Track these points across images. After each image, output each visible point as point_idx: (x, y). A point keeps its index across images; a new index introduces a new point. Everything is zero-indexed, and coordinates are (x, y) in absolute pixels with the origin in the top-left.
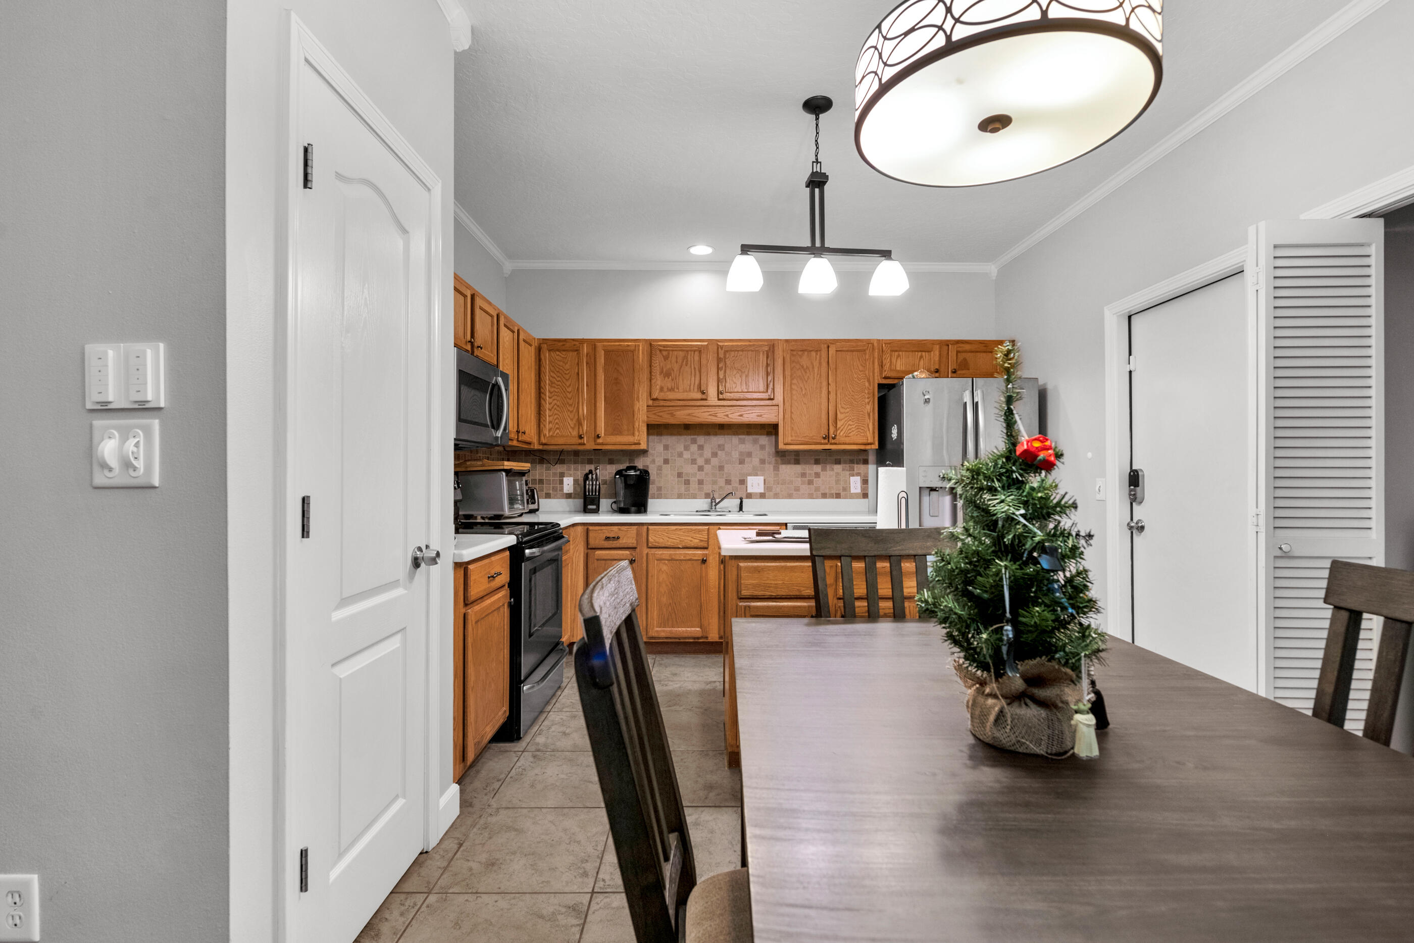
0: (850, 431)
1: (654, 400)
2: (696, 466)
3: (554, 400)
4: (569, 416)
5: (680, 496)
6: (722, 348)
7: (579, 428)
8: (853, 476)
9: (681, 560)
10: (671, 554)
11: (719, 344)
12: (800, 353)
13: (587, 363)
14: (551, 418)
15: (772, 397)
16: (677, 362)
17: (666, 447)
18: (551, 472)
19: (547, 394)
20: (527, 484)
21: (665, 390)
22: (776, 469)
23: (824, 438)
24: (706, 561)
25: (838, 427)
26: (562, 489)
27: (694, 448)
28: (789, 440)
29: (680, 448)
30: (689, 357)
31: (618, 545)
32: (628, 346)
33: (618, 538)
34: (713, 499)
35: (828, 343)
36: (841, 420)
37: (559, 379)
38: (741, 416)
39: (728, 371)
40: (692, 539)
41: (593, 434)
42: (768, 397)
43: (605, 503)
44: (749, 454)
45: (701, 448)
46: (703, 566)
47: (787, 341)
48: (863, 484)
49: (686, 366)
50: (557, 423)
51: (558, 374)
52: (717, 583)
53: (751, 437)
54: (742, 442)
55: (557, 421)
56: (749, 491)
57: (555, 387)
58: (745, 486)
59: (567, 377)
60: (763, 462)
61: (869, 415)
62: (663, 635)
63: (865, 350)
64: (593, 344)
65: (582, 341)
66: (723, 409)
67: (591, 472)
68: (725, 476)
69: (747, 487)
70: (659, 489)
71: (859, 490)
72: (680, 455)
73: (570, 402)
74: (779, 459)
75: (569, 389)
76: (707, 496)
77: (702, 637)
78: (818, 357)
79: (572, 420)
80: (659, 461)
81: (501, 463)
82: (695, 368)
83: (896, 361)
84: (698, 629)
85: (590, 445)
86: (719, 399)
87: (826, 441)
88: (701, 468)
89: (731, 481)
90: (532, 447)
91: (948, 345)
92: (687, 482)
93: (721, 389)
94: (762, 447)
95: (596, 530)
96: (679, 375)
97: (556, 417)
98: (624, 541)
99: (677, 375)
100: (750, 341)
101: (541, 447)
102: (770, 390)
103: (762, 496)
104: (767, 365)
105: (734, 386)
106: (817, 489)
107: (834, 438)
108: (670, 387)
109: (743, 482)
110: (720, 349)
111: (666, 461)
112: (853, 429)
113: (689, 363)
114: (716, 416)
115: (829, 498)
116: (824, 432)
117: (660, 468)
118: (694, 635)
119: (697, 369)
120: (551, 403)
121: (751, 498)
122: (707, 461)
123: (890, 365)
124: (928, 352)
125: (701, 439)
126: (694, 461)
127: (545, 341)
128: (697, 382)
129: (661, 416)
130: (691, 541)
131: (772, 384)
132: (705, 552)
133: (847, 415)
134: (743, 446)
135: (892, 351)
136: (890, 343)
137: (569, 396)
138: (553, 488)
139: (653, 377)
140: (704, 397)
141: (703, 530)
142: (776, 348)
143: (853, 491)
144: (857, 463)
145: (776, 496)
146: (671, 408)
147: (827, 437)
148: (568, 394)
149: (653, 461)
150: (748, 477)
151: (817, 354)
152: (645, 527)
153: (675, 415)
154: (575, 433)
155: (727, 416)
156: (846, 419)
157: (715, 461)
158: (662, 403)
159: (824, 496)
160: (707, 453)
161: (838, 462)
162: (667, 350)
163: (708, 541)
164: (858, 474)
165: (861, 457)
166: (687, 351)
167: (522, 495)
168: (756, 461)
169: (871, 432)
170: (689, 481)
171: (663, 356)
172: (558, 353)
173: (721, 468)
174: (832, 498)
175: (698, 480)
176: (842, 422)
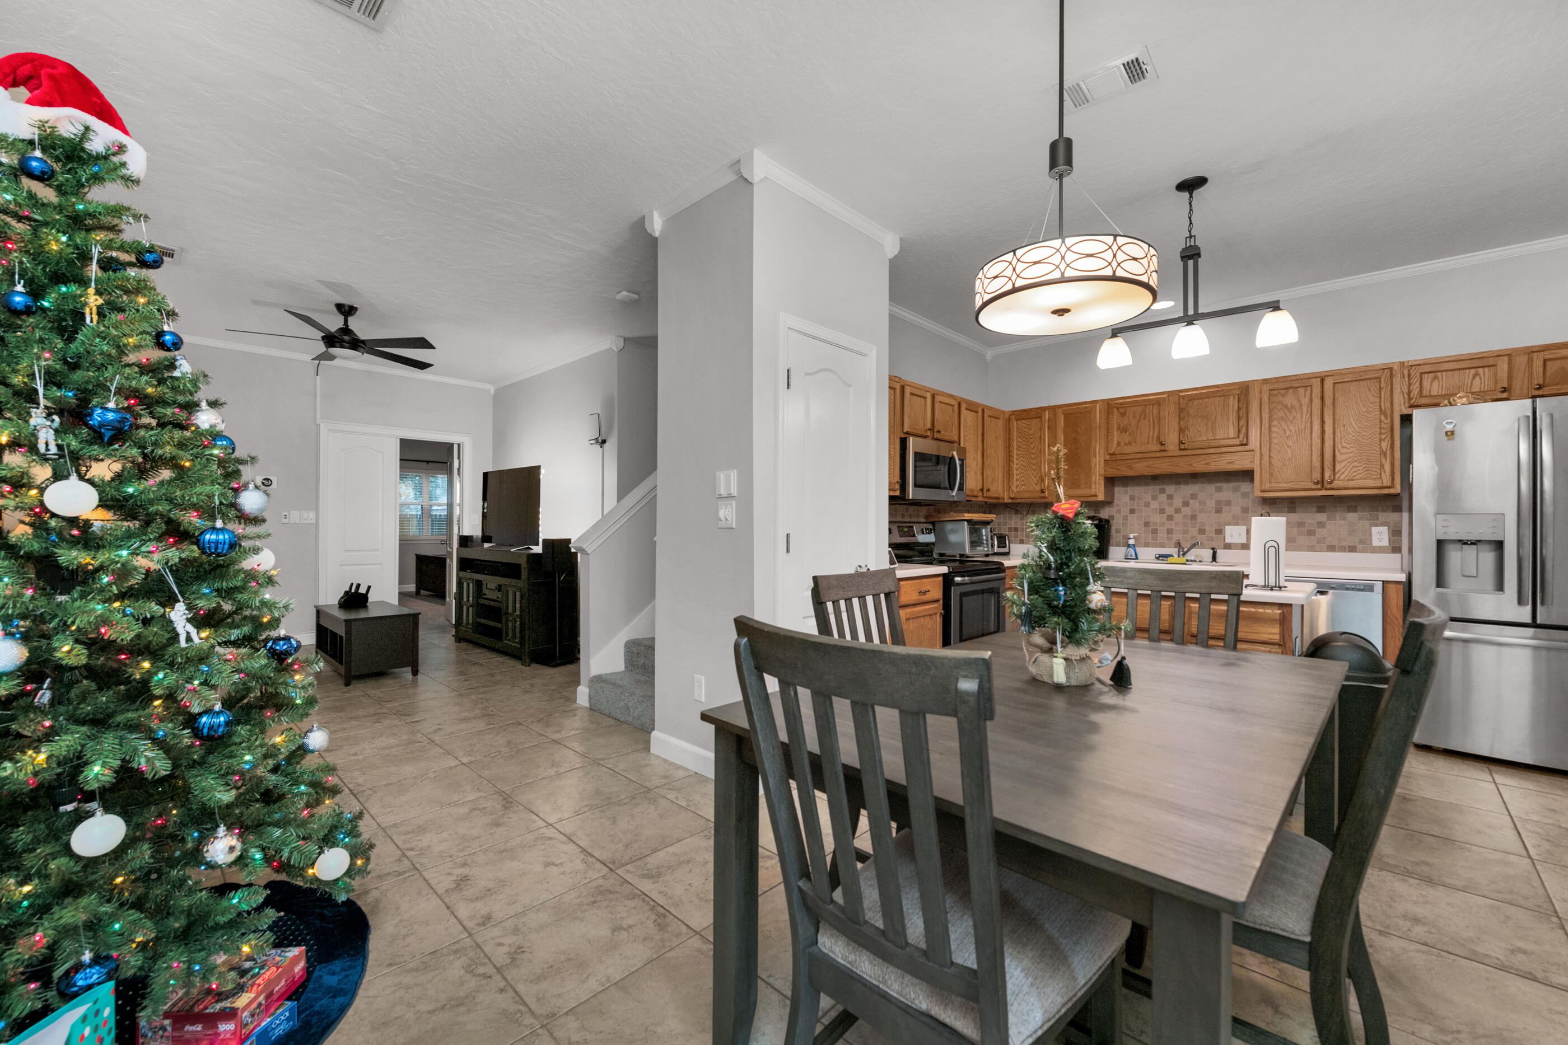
0: (1354, 474)
1: (1110, 454)
2: (1165, 516)
3: (1020, 461)
4: (1032, 474)
6: (1184, 398)
7: (1041, 484)
8: (1377, 525)
11: (1181, 394)
12: (1283, 391)
13: (1049, 427)
14: (1018, 477)
15: (1245, 442)
16: (1134, 417)
17: (1132, 498)
19: (1015, 456)
20: (991, 532)
21: (1122, 444)
23: (1317, 483)
25: (1338, 468)
27: (1163, 498)
28: (1267, 486)
29: (1147, 497)
30: (1147, 411)
32: (1086, 408)
34: (1182, 549)
35: (1322, 377)
36: (1342, 462)
37: (1025, 443)
38: (1207, 464)
39: (1191, 421)
42: (1239, 443)
44: (1229, 503)
45: (1170, 497)
47: (1263, 381)
48: (1393, 536)
49: (1145, 419)
50: (1023, 481)
51: (1024, 439)
53: (1229, 485)
54: (1219, 490)
55: (1023, 478)
57: (1021, 450)
58: (1221, 536)
59: (1031, 441)
60: (1245, 510)
61: (1384, 453)
64: (1053, 409)
65: (1043, 409)
66: (1185, 458)
68: (1198, 526)
69: (1223, 537)
70: (1125, 537)
71: (1385, 543)
72: (1147, 505)
73: (1034, 462)
74: (1266, 507)
75: (1033, 451)
76: (1177, 545)
78: (1308, 393)
79: (1035, 477)
80: (1125, 511)
81: (962, 515)
82: (1154, 421)
83: (1431, 385)
86: (1181, 450)
87: (1319, 486)
88: (1170, 518)
89: (1205, 530)
90: (1001, 501)
91: (1529, 354)
92: (1155, 531)
93: (1183, 439)
94: (1245, 495)
96: (1137, 430)
97: (1022, 475)
99: (1135, 430)
100: (1216, 386)
101: (1010, 501)
102: (1241, 436)
103: (1246, 547)
104: (1239, 409)
105: (1198, 434)
106: (1321, 541)
107: (1330, 483)
108: (1127, 442)
109: (1220, 532)
110: (1181, 399)
111: (1132, 511)
112: (1361, 472)
113: (1147, 416)
114: (1179, 466)
115: (1338, 551)
116: (1317, 476)
117: (1125, 518)
119: (1156, 421)
120: (1018, 464)
121: (1230, 549)
122: (1178, 511)
123: (1421, 390)
124: (1489, 366)
125: (1170, 489)
126: (1162, 511)
127: (1014, 413)
128: (1156, 434)
129: (1119, 469)
131: (1244, 428)
133: (1352, 455)
134: (1220, 494)
135: (1419, 374)
136: (1420, 365)
137: (1033, 456)
139: (1110, 434)
140: (1163, 448)
142: (1251, 390)
143: (1376, 543)
144: (1383, 511)
146: (1129, 461)
147: (1320, 482)
149: (1119, 511)
150: (1227, 527)
151: (1306, 390)
153: (1133, 468)
154: (1038, 488)
155: (1191, 465)
156: (1349, 460)
157: (1187, 511)
158: (1119, 457)
159: (1331, 548)
161: (1352, 509)
162: (1125, 407)
164: (1381, 523)
165: (1390, 503)
166: (1146, 405)
167: (987, 540)
168: (1236, 510)
169: (1389, 473)
170: (1157, 530)
171: (1121, 413)
172: (1024, 421)
173: (1194, 517)
174: (1345, 551)
175: (1168, 529)
176: (1343, 465)
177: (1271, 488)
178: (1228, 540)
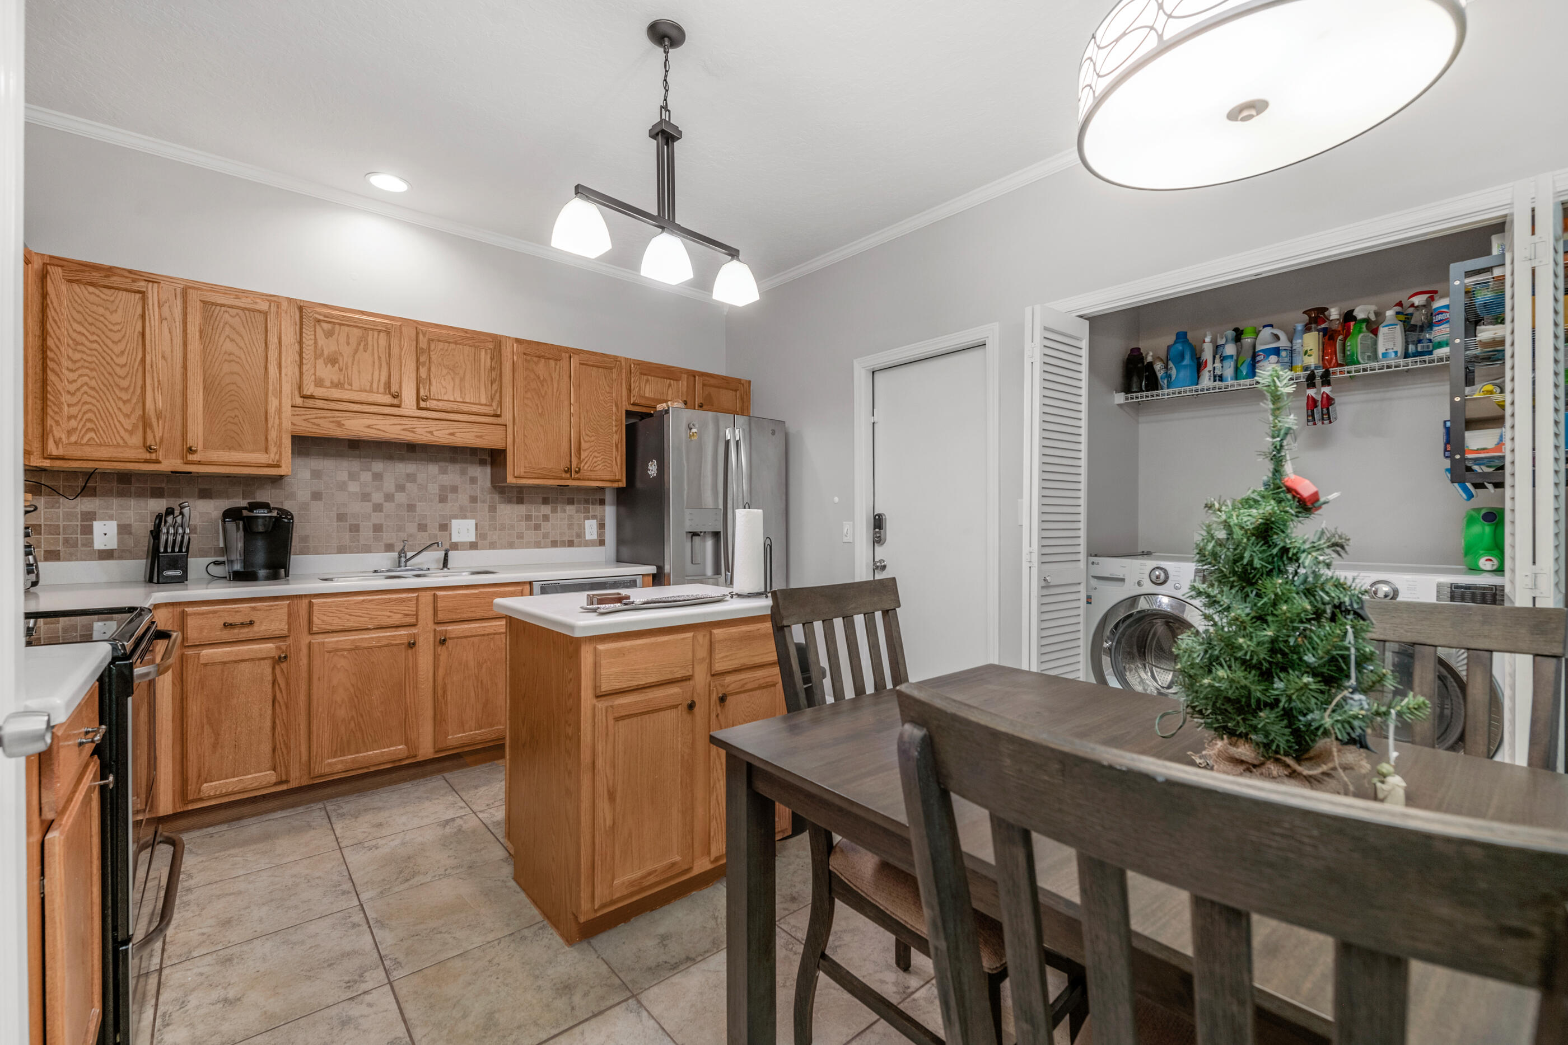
0: (595, 464)
1: (304, 397)
2: (370, 504)
3: (81, 376)
4: (119, 409)
5: (341, 550)
6: (424, 335)
7: (145, 432)
8: (588, 519)
9: (371, 648)
10: (354, 640)
11: (420, 327)
12: (535, 359)
15: (499, 413)
16: (348, 344)
17: (316, 474)
18: (61, 511)
19: (65, 364)
21: (328, 383)
22: (493, 509)
24: (414, 644)
25: (582, 457)
26: (91, 543)
27: (366, 477)
28: (520, 471)
29: (343, 475)
30: (370, 338)
31: (251, 635)
32: (256, 303)
33: (251, 623)
34: (402, 553)
35: (572, 352)
36: (585, 451)
37: (95, 338)
38: (452, 434)
39: (433, 369)
40: (392, 614)
41: (179, 443)
42: (492, 413)
43: (196, 565)
44: (454, 489)
45: (378, 477)
46: (410, 651)
47: (518, 341)
48: (600, 529)
49: (365, 351)
50: (89, 420)
51: (93, 329)
52: (431, 675)
53: (457, 467)
54: (444, 472)
55: (89, 415)
56: (453, 541)
57: (83, 352)
58: (447, 533)
59: (115, 337)
60: (474, 499)
61: (617, 446)
62: (340, 767)
63: (611, 368)
64: (178, 286)
66: (424, 422)
67: (170, 511)
68: (417, 519)
69: (451, 534)
70: (305, 539)
71: (595, 537)
72: (342, 486)
74: (496, 497)
75: (122, 360)
76: (389, 548)
77: (407, 758)
78: (558, 367)
79: (127, 416)
80: (306, 495)
82: (379, 358)
83: (645, 386)
84: (401, 747)
85: (170, 463)
86: (419, 408)
87: (568, 475)
88: (378, 508)
89: (426, 526)
91: (695, 377)
92: (355, 529)
93: (422, 393)
94: (473, 480)
95: (203, 614)
96: (353, 364)
97: (86, 407)
98: (263, 628)
99: (350, 364)
100: (466, 331)
101: (46, 463)
102: (495, 404)
103: (473, 546)
104: (492, 368)
105: (443, 391)
106: (546, 536)
107: (577, 472)
108: (336, 381)
109: (445, 527)
110: (421, 336)
111: (316, 496)
112: (599, 463)
113: (370, 348)
114: (413, 432)
115: (560, 547)
116: (564, 464)
117: (305, 507)
118: (394, 757)
119: (383, 359)
120: (75, 381)
121: (459, 550)
122: (389, 497)
123: (639, 389)
124: (676, 380)
125: (378, 466)
126: (365, 497)
127: (57, 261)
128: (383, 379)
129: (318, 425)
130: (389, 617)
131: (498, 395)
132: (413, 631)
133: (593, 444)
134: (445, 477)
135: (641, 374)
136: (639, 365)
137: (120, 371)
138: (66, 541)
139: (304, 361)
140: (396, 402)
141: (410, 600)
142: (503, 348)
143: (588, 537)
144: (593, 504)
145: (492, 546)
146: (336, 414)
147: (569, 470)
148: (118, 369)
150: (453, 521)
151: (556, 364)
152: (305, 601)
153: (343, 425)
154: (134, 441)
155: (431, 433)
156: (591, 449)
157: (401, 498)
158: (320, 404)
159: (554, 544)
160: (389, 484)
161: (571, 502)
162: (329, 322)
163: (417, 615)
164: (594, 517)
165: (598, 497)
166: (367, 329)
168: (463, 498)
169: (619, 467)
170: (357, 526)
171: (323, 330)
172: (91, 289)
173: (411, 508)
174: (564, 546)
175: (374, 525)
176: (586, 454)
177: (522, 474)
178: (455, 539)
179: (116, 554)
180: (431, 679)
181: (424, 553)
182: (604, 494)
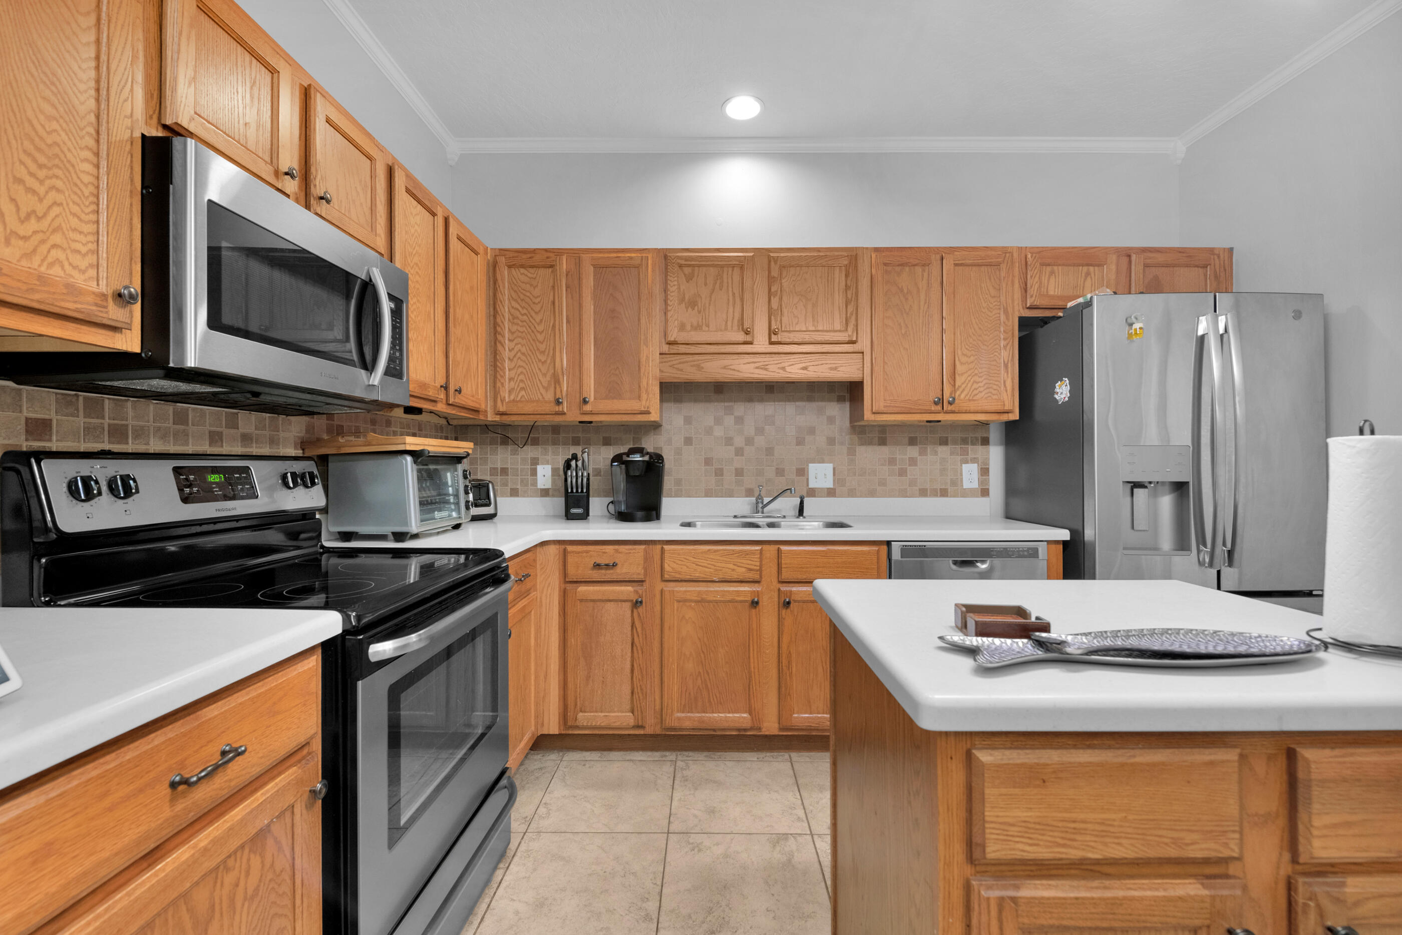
0: (975, 392)
1: (670, 343)
2: (732, 448)
3: (517, 344)
4: (540, 369)
5: (708, 494)
6: (776, 262)
7: (555, 388)
8: (967, 462)
9: (716, 602)
10: (699, 592)
11: (772, 255)
12: (898, 269)
13: (567, 287)
14: (513, 373)
15: (854, 339)
16: (706, 284)
17: (688, 420)
18: (519, 457)
19: (507, 336)
20: (465, 477)
21: (688, 327)
22: (851, 452)
23: (936, 403)
24: (757, 603)
25: (958, 383)
26: (535, 483)
27: (729, 420)
28: (880, 405)
29: (709, 420)
30: (725, 276)
31: (615, 577)
32: (631, 258)
33: (615, 565)
34: (759, 498)
35: (942, 253)
36: (962, 374)
37: (525, 311)
38: (805, 368)
39: (785, 298)
40: (735, 567)
41: (578, 395)
42: (847, 339)
43: (597, 504)
44: (812, 431)
45: (739, 420)
46: (754, 611)
47: (877, 250)
48: (982, 475)
49: (721, 290)
50: (522, 381)
51: (524, 304)
52: (776, 639)
53: (814, 405)
54: (801, 411)
55: (522, 377)
56: (811, 486)
57: (518, 324)
58: (804, 478)
59: (537, 308)
60: (831, 441)
61: (1006, 366)
62: (687, 724)
63: (998, 265)
64: (576, 255)
65: (559, 252)
66: (776, 357)
67: (575, 457)
68: (775, 463)
69: (808, 479)
70: (678, 482)
71: (975, 485)
72: (709, 431)
73: (542, 347)
74: (855, 438)
75: (540, 328)
76: (749, 493)
77: (751, 729)
78: (926, 274)
79: (545, 375)
80: (678, 441)
81: (399, 439)
82: (734, 294)
83: (1048, 281)
84: (745, 715)
85: (573, 416)
86: (771, 343)
87: (939, 408)
88: (739, 452)
89: (783, 470)
90: (482, 417)
91: (1129, 256)
92: (719, 473)
93: (774, 326)
94: (831, 420)
95: (579, 553)
96: (710, 304)
97: (520, 370)
98: (624, 571)
99: (707, 305)
100: (818, 250)
101: (497, 418)
102: (850, 329)
103: (831, 493)
104: (847, 288)
105: (795, 321)
106: (913, 483)
107: (950, 403)
108: (695, 324)
109: (802, 472)
110: (772, 263)
111: (688, 441)
112: (982, 389)
113: (725, 284)
114: (766, 370)
115: (930, 496)
116: (934, 394)
117: (678, 452)
118: (737, 725)
119: (737, 295)
120: (513, 349)
121: (815, 495)
122: (749, 441)
123: (1040, 287)
124: (1098, 266)
125: (740, 408)
126: (729, 441)
127: (503, 251)
128: (737, 315)
129: (682, 370)
130: (733, 570)
131: (854, 317)
132: (756, 588)
133: (971, 366)
134: (802, 418)
135: (1042, 265)
136: (1040, 252)
137: (540, 337)
138: (522, 481)
139: (669, 308)
140: (748, 338)
141: (752, 553)
142: (860, 262)
143: (966, 485)
144: (973, 444)
145: (852, 493)
146: (697, 357)
147: (940, 401)
148: (538, 335)
149: (669, 441)
150: (810, 465)
151: (924, 271)
152: (659, 547)
153: (703, 368)
154: (550, 396)
155: (783, 369)
156: (969, 373)
157: (760, 441)
158: (682, 349)
159: (923, 493)
160: (749, 428)
161: (944, 442)
162: (689, 266)
163: (760, 570)
164: (974, 460)
165: (980, 434)
166: (722, 267)
167: (456, 496)
168: (821, 440)
169: (1010, 395)
170: (721, 470)
171: (685, 275)
172: (522, 270)
173: (769, 451)
174: (936, 496)
175: (736, 469)
176: (963, 378)
177: (882, 409)
178: (812, 485)
179: (551, 493)
180: (776, 644)
181: (779, 499)
182: (988, 431)
